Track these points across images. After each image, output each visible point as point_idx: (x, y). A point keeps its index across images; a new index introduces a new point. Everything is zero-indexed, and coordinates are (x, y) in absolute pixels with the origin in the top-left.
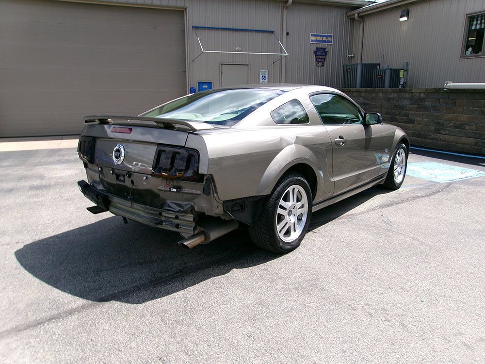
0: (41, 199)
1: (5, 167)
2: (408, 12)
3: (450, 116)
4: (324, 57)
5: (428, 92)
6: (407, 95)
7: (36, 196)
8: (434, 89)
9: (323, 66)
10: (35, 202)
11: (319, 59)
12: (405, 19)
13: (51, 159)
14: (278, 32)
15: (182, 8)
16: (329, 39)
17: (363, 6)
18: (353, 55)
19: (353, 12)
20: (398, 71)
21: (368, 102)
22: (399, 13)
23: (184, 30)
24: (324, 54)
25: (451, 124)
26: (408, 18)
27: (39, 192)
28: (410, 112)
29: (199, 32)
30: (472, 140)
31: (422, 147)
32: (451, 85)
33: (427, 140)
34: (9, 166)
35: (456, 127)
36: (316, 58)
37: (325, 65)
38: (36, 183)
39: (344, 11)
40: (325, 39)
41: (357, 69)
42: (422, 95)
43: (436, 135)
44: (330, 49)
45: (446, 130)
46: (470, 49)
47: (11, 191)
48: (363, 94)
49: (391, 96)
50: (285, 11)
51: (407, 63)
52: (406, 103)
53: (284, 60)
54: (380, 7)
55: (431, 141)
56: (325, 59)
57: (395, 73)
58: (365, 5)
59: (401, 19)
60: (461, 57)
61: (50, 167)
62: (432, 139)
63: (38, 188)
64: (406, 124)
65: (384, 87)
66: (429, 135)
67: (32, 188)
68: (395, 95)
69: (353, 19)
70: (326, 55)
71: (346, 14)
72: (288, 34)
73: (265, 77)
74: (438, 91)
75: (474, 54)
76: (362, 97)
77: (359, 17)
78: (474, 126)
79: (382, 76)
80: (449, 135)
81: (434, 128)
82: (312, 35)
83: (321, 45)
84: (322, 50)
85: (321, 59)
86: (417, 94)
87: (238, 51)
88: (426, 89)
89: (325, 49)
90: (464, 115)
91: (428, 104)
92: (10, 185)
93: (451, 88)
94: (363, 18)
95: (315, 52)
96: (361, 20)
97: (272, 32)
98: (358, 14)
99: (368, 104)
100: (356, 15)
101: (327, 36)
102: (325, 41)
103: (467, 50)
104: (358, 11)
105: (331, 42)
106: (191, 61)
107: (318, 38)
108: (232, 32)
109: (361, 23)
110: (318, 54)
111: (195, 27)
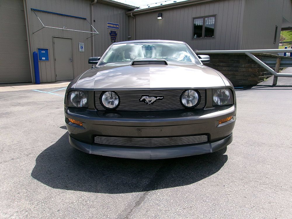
2: (162, 14)
9: (115, 42)
11: (113, 38)
12: (160, 18)
14: (88, 19)
16: (117, 26)
17: (134, 9)
18: (130, 37)
19: (129, 12)
22: (157, 14)
23: (24, 11)
24: (115, 35)
26: (162, 18)
32: (198, 51)
36: (111, 37)
39: (123, 11)
40: (115, 26)
44: (118, 32)
46: (196, 35)
50: (92, 7)
53: (93, 37)
56: (116, 38)
59: (158, 18)
60: (192, 39)
71: (125, 13)
72: (94, 21)
73: (82, 47)
75: (198, 38)
77: (133, 15)
82: (108, 23)
83: (113, 30)
85: (114, 38)
89: (115, 32)
95: (110, 34)
96: (134, 17)
97: (85, 19)
98: (133, 13)
100: (131, 14)
101: (116, 25)
102: (115, 28)
103: (194, 36)
104: (132, 11)
105: (118, 28)
106: (32, 33)
107: (112, 25)
108: (59, 16)
109: (134, 19)
110: (112, 34)
111: (33, 9)
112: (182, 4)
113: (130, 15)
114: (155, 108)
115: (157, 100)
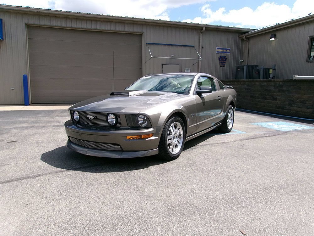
0: (59, 131)
1: (40, 117)
2: (275, 35)
3: (297, 95)
4: (224, 61)
5: (284, 81)
6: (272, 84)
7: (57, 129)
8: (288, 80)
9: (224, 66)
10: (56, 132)
11: (222, 62)
12: (273, 39)
13: (64, 114)
14: (196, 47)
15: (140, 33)
16: (228, 51)
17: (248, 32)
18: (243, 61)
19: (242, 35)
20: (269, 69)
21: (250, 88)
22: (270, 36)
23: (142, 45)
24: (225, 59)
25: (298, 101)
26: (275, 39)
27: (58, 128)
28: (274, 94)
29: (150, 46)
30: (310, 110)
31: (280, 114)
32: (297, 77)
33: (284, 110)
34: (42, 117)
35: (301, 102)
36: (220, 62)
37: (225, 67)
38: (56, 124)
39: (237, 35)
40: (225, 51)
41: (244, 68)
42: (281, 83)
43: (289, 107)
44: (228, 57)
45: (295, 104)
47: (44, 127)
48: (247, 83)
49: (263, 84)
50: (201, 35)
51: (275, 65)
52: (272, 88)
53: (200, 62)
54: (258, 33)
55: (286, 111)
56: (225, 63)
57: (266, 71)
58: (250, 31)
59: (271, 40)
60: (307, 61)
61: (63, 118)
62: (287, 110)
63: (57, 126)
64: (272, 101)
65: (259, 79)
66: (285, 107)
67: (54, 126)
68: (265, 84)
69: (243, 40)
70: (226, 60)
71: (238, 36)
72: (202, 48)
74: (290, 81)
76: (246, 85)
77: (246, 38)
78: (311, 102)
79: (258, 72)
80: (296, 107)
81: (288, 103)
82: (217, 49)
83: (223, 54)
84: (224, 57)
86: (278, 83)
87: (173, 57)
88: (284, 80)
90: (306, 95)
91: (285, 88)
92: (43, 125)
93: (297, 79)
94: (248, 39)
95: (219, 58)
96: (247, 40)
97: (193, 47)
98: (246, 36)
99: (249, 89)
100: (244, 37)
101: (227, 49)
102: (225, 52)
104: (246, 34)
105: (229, 52)
106: (145, 62)
107: (221, 50)
108: (169, 46)
109: (247, 41)
110: (221, 59)
111: (148, 43)
112: (288, 24)
113: (243, 39)
114: (93, 124)
115: (93, 118)
